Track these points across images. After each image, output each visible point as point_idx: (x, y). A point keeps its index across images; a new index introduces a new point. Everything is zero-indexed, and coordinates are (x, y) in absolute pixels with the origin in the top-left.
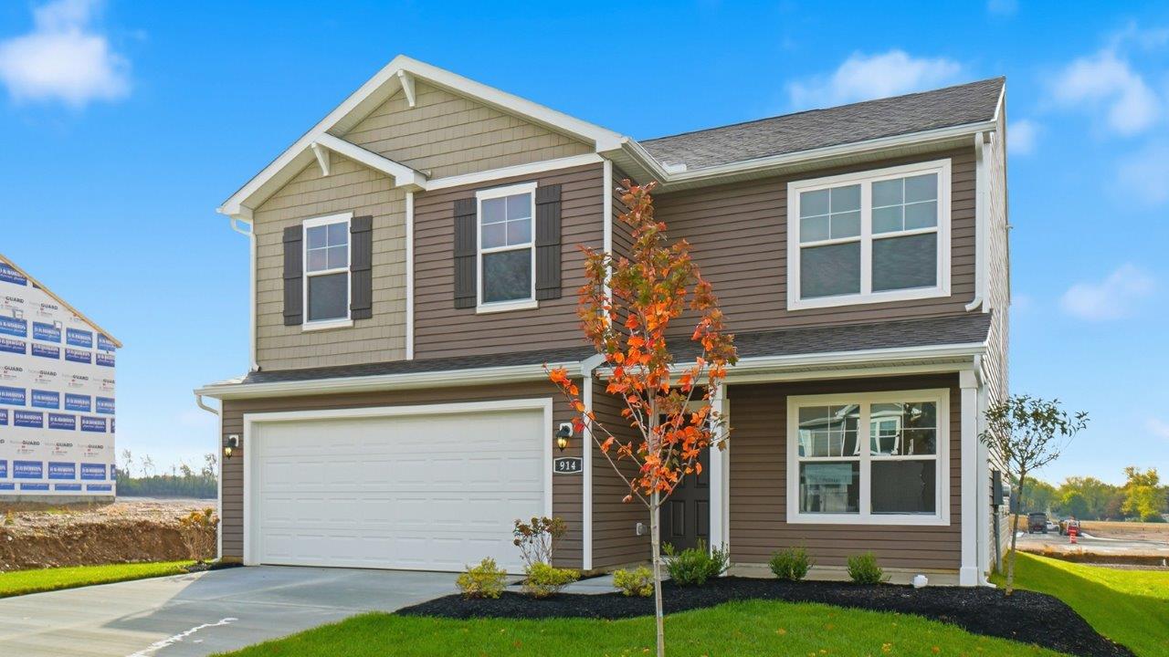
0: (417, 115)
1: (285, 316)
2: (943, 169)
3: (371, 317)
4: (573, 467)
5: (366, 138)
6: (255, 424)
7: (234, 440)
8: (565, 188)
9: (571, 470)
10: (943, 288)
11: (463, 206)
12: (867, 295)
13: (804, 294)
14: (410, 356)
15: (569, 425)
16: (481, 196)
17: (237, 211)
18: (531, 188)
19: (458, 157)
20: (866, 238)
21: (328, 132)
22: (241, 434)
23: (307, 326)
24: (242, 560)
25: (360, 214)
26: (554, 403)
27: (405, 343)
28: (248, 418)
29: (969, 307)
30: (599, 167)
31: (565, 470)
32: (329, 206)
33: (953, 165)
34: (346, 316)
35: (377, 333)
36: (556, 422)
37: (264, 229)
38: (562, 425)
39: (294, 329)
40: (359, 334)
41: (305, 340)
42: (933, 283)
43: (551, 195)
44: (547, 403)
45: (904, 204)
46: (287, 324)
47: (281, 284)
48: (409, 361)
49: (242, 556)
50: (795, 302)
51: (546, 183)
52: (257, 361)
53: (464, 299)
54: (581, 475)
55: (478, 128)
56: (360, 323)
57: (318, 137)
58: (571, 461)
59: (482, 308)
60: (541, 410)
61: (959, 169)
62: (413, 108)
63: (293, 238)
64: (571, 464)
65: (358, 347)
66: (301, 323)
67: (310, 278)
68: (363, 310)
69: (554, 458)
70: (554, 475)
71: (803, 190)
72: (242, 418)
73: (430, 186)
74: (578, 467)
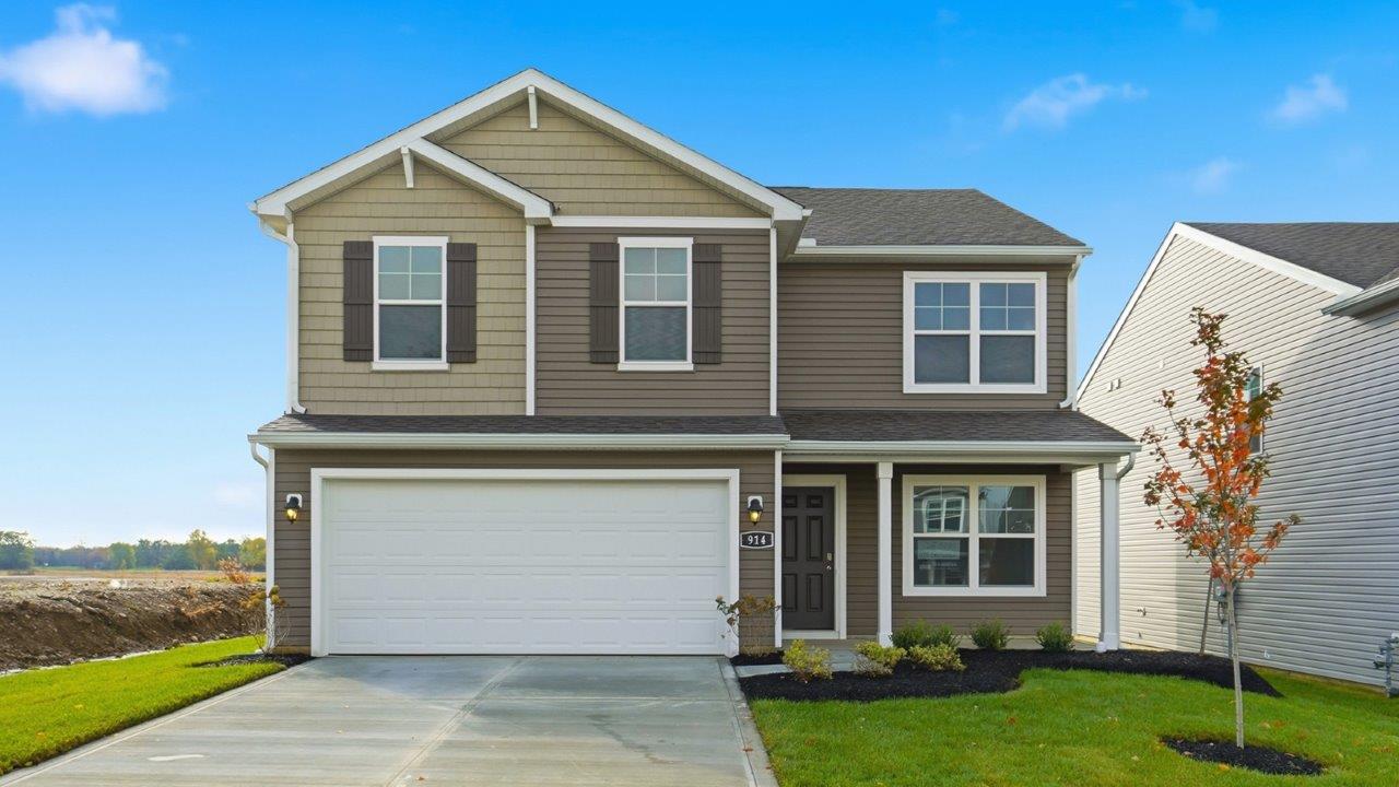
0: (539, 139)
1: (345, 350)
2: (1040, 280)
3: (474, 361)
4: (763, 541)
5: (480, 152)
6: (326, 480)
7: (295, 500)
8: (724, 249)
9: (760, 544)
10: (1040, 386)
11: (603, 252)
12: (975, 386)
13: (918, 380)
14: (530, 411)
15: (760, 498)
16: (624, 242)
17: (281, 211)
18: (687, 243)
19: (597, 196)
20: (975, 333)
21: (426, 138)
22: (307, 493)
23: (379, 364)
24: (310, 651)
25: (460, 239)
26: (741, 474)
27: (524, 395)
28: (317, 474)
29: (1063, 405)
30: (765, 233)
31: (752, 545)
32: (412, 225)
33: (1048, 278)
34: (439, 356)
35: (483, 381)
36: (743, 494)
37: (310, 238)
38: (751, 499)
39: (360, 367)
40: (455, 380)
41: (377, 381)
42: (1032, 380)
43: (709, 254)
44: (733, 475)
45: (1007, 307)
46: (347, 359)
47: (339, 310)
48: (529, 417)
49: (310, 646)
50: (910, 386)
51: (703, 240)
52: (301, 401)
53: (604, 353)
54: (773, 549)
55: (619, 168)
56: (458, 368)
57: (411, 141)
58: (760, 536)
59: (624, 365)
60: (725, 482)
61: (1053, 282)
62: (535, 130)
63: (358, 257)
64: (760, 539)
65: (458, 394)
66: (372, 360)
67: (382, 306)
68: (463, 350)
69: (740, 532)
70: (741, 550)
71: (918, 281)
72: (309, 473)
73: (557, 222)
74: (768, 542)
